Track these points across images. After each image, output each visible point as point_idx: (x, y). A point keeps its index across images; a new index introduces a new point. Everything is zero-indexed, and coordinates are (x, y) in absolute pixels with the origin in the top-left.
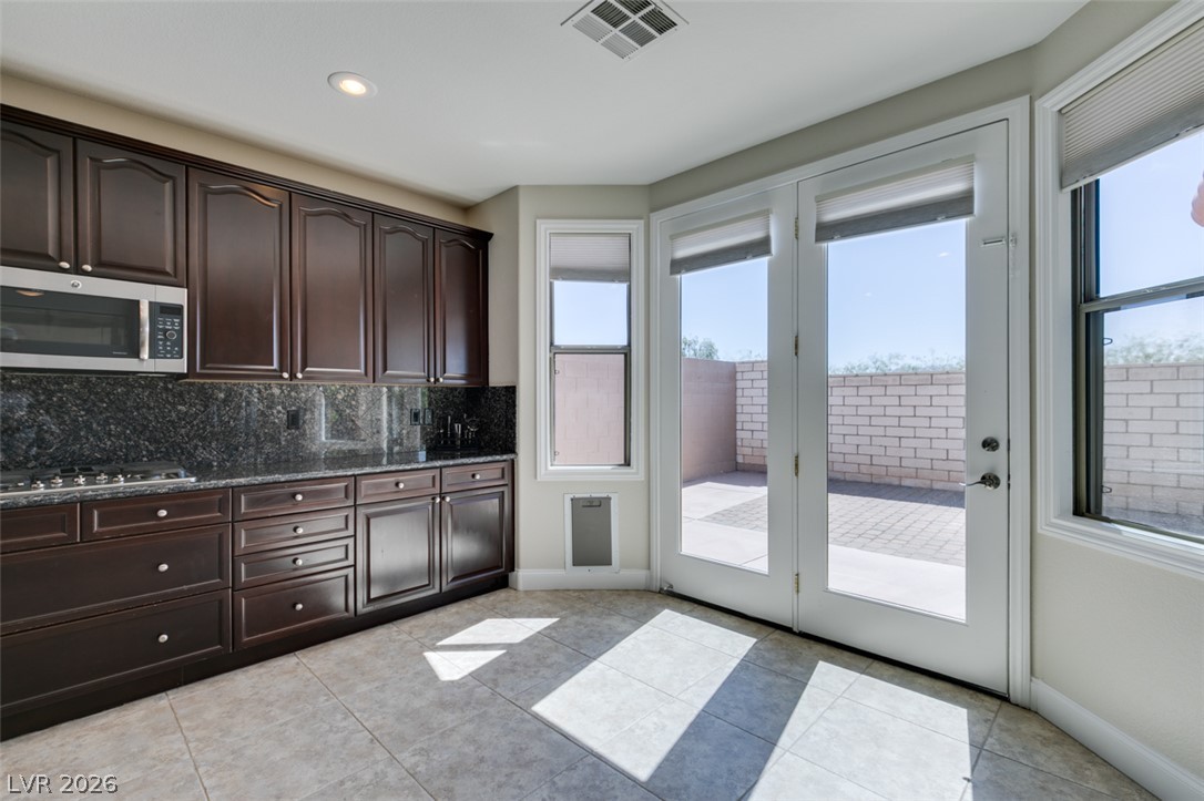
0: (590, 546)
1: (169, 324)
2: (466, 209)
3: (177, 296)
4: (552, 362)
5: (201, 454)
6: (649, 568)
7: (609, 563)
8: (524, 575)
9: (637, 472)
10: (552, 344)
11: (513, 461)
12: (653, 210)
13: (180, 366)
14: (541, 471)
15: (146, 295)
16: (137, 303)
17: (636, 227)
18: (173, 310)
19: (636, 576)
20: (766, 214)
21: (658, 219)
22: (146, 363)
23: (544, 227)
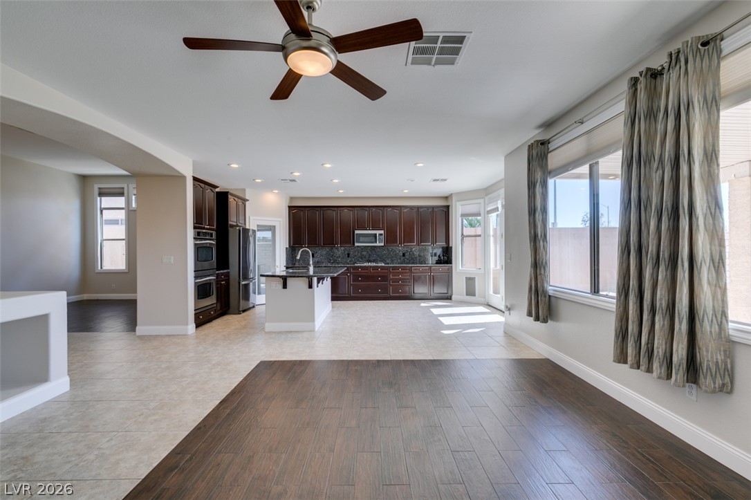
0: (471, 292)
1: (381, 237)
2: (446, 198)
3: (382, 232)
4: (462, 240)
5: (387, 261)
6: (485, 297)
7: (475, 295)
8: (453, 297)
9: (482, 271)
10: (462, 235)
11: (452, 267)
12: (486, 195)
13: (383, 244)
14: (458, 271)
15: (378, 232)
16: (376, 234)
17: (481, 201)
18: (381, 235)
19: (482, 300)
20: (497, 201)
21: (487, 198)
22: (378, 244)
23: (458, 203)
